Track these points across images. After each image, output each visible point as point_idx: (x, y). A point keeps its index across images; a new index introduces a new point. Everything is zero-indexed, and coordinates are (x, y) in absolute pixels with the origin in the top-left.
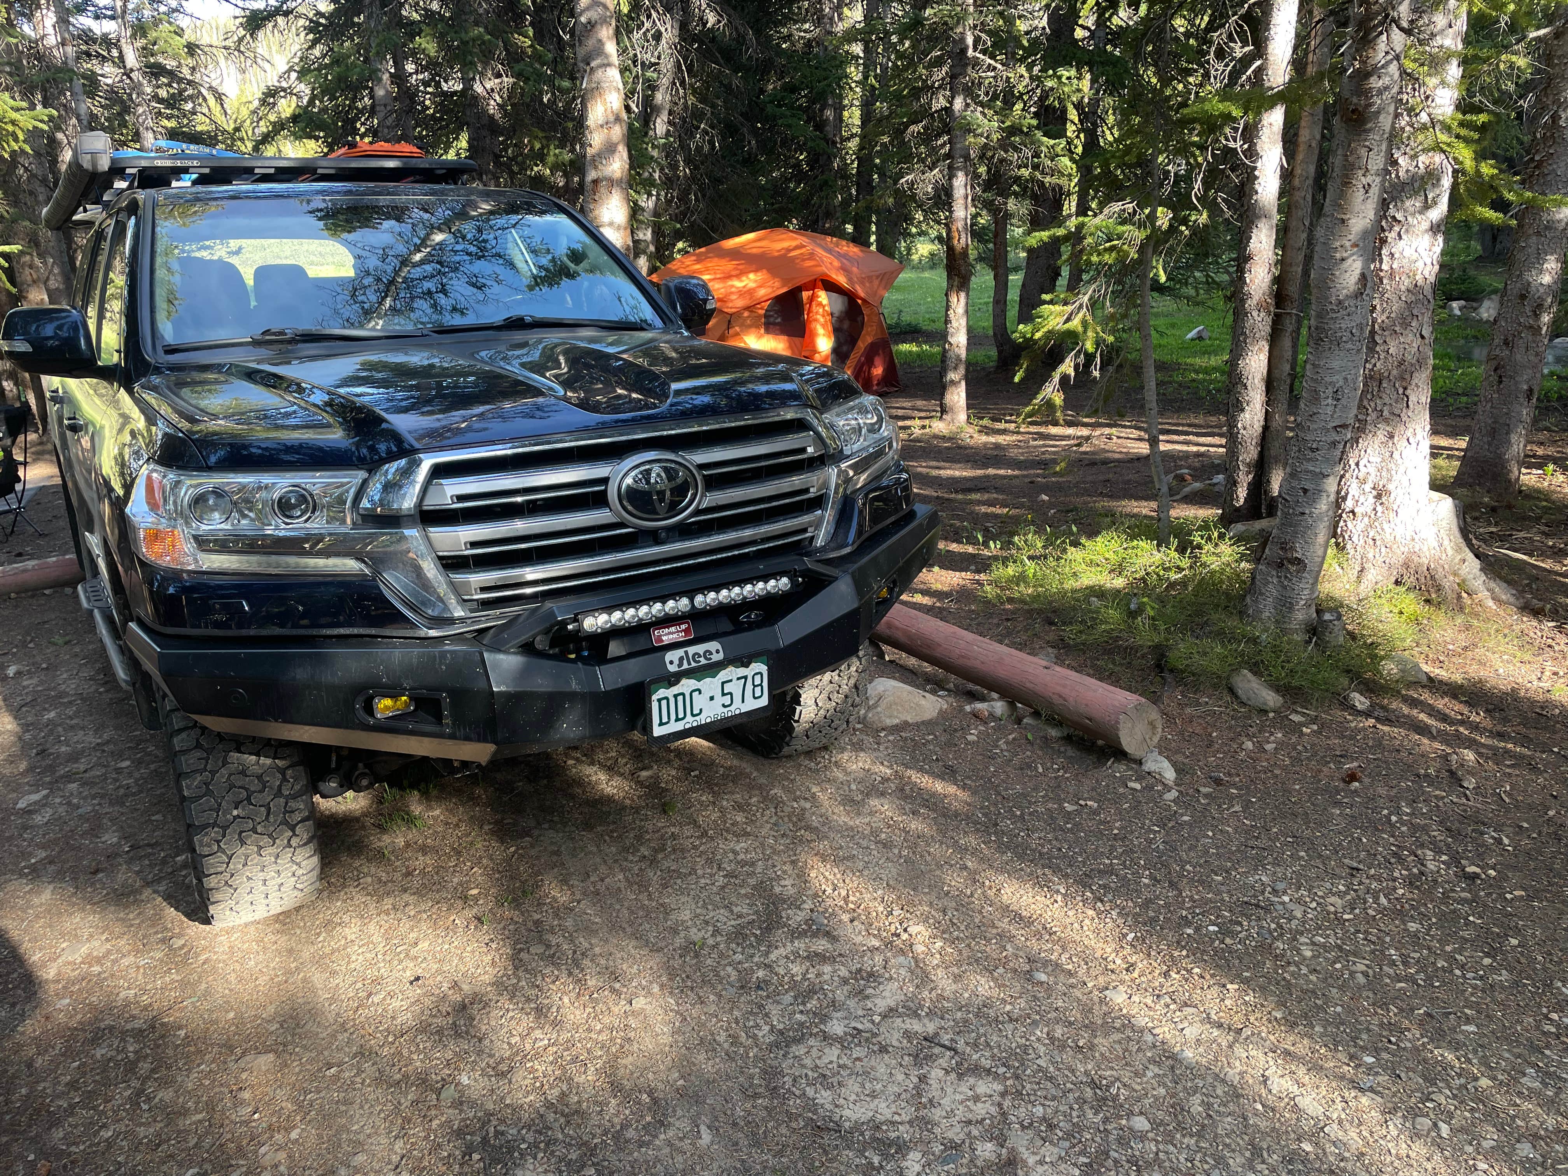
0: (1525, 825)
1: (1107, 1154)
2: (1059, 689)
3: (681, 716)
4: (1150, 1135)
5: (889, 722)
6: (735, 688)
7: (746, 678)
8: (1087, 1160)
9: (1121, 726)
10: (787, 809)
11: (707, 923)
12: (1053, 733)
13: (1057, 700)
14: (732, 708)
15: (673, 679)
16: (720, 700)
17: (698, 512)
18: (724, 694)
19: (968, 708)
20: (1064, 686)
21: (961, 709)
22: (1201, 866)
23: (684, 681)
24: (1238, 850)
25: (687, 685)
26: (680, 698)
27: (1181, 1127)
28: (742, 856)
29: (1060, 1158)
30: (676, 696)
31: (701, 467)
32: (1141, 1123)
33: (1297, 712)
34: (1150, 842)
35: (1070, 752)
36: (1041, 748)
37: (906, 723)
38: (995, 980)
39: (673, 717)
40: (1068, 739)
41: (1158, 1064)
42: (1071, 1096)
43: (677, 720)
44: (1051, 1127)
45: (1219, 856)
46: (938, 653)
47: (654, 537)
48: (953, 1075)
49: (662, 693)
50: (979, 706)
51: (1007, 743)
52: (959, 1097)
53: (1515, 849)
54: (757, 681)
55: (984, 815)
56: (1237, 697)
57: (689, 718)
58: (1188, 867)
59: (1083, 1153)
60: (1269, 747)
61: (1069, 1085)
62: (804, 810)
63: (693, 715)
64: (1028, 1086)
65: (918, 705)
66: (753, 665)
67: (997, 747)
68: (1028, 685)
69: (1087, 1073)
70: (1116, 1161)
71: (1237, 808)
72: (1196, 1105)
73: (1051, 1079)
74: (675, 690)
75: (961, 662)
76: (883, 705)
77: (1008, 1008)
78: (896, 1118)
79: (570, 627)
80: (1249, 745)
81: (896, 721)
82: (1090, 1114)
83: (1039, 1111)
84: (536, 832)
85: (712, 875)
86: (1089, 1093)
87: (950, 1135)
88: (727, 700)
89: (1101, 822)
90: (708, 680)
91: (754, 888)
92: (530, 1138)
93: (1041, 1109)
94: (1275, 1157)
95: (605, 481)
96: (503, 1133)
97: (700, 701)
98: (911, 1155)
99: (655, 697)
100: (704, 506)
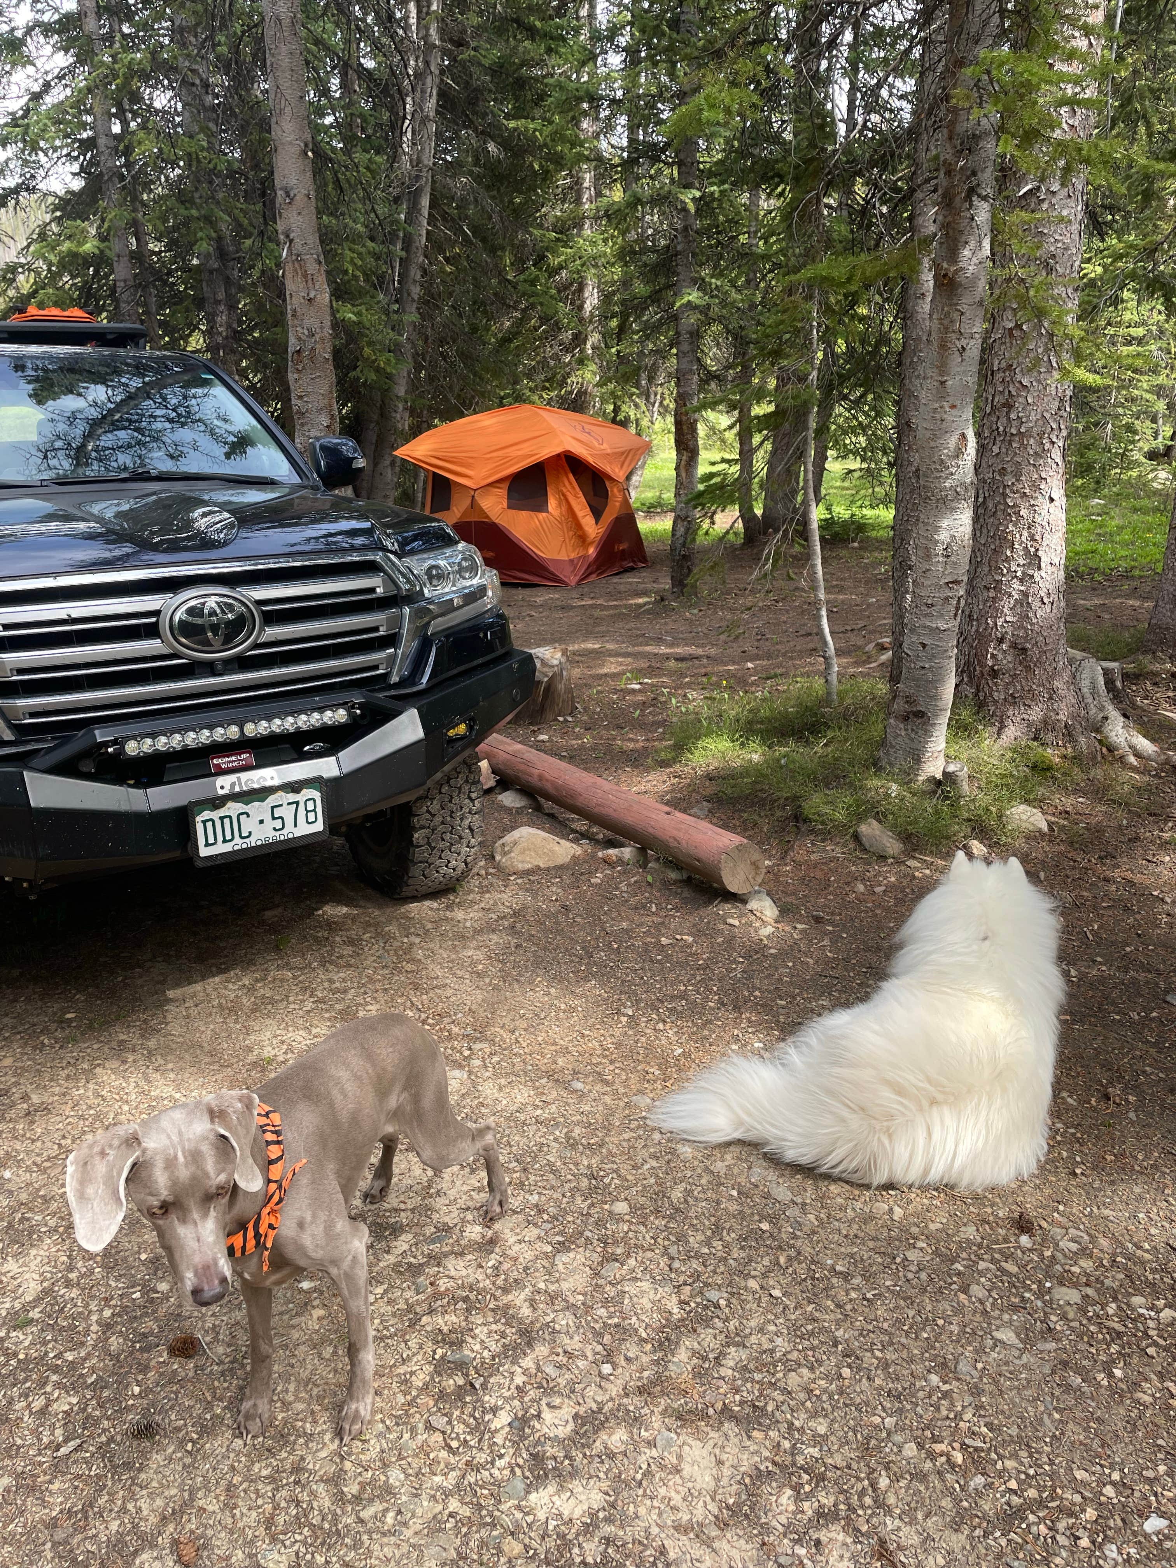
0: (1099, 959)
1: (581, 1234)
2: (675, 833)
3: (228, 837)
4: (627, 1217)
5: (521, 867)
6: (287, 812)
7: (297, 803)
8: (561, 1239)
9: (722, 866)
10: (396, 944)
11: (283, 1042)
12: (673, 875)
13: (673, 844)
14: (285, 832)
15: (216, 803)
16: (270, 824)
17: (256, 646)
18: (274, 818)
19: (600, 854)
20: (679, 830)
21: (594, 855)
22: (770, 992)
23: (230, 804)
24: (811, 980)
25: (233, 808)
26: (227, 821)
27: (657, 1211)
28: (337, 985)
29: (539, 1238)
30: (222, 819)
31: (260, 603)
32: (621, 1207)
33: (914, 858)
34: (729, 970)
35: (686, 894)
36: (660, 890)
37: (539, 868)
38: (535, 1088)
39: (220, 838)
40: (688, 882)
41: (657, 1158)
42: (567, 1186)
43: (225, 841)
44: (540, 1211)
45: (791, 983)
46: (580, 802)
47: (210, 669)
48: (467, 1170)
49: (206, 815)
50: (612, 852)
51: (628, 885)
52: (465, 1188)
53: (1080, 980)
54: (310, 806)
55: (583, 948)
56: (861, 844)
57: (237, 840)
58: (757, 993)
59: (561, 1233)
60: (878, 889)
61: (569, 1177)
62: (412, 944)
63: (241, 837)
64: (532, 1178)
65: (552, 851)
66: (304, 791)
67: (617, 888)
68: (651, 830)
69: (589, 1167)
70: (587, 1239)
71: (826, 942)
72: (677, 1194)
73: (553, 1172)
74: (222, 812)
75: (597, 810)
76: (517, 850)
77: (539, 1112)
78: (402, 1206)
79: (110, 750)
80: (861, 888)
81: (528, 866)
82: (579, 1200)
83: (534, 1199)
84: (148, 964)
85: (302, 1001)
86: (585, 1182)
87: (446, 1219)
88: (278, 824)
89: (691, 955)
90: (256, 804)
91: (340, 1012)
92: (52, 1223)
93: (536, 1197)
94: (733, 1235)
95: (157, 613)
96: (28, 1219)
97: (248, 825)
98: (403, 1237)
99: (199, 819)
100: (262, 640)
